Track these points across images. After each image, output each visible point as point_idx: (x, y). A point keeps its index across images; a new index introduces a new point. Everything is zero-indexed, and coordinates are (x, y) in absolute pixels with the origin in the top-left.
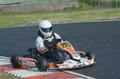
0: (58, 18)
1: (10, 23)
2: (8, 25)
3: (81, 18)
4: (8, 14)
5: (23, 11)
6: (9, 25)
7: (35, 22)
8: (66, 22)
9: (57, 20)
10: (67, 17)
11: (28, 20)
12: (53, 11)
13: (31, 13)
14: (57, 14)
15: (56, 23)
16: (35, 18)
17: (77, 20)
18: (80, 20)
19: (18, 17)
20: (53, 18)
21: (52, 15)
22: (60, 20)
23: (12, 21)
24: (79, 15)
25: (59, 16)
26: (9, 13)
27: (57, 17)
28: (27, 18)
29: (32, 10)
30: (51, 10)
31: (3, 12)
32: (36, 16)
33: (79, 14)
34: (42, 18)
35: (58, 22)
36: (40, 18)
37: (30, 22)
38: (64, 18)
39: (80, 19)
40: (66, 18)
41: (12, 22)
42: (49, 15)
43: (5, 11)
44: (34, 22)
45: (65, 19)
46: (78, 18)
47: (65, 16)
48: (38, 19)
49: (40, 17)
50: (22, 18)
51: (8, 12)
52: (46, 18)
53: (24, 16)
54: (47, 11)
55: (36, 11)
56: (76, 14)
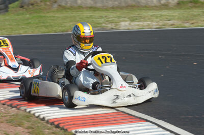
0: (158, 20)
1: (65, 26)
2: (60, 28)
3: (201, 21)
4: (69, 9)
5: (99, 5)
6: (64, 29)
7: (113, 26)
8: (171, 27)
9: (154, 24)
10: (176, 18)
11: (101, 21)
12: (155, 6)
13: (113, 8)
14: (160, 13)
15: (151, 28)
16: (116, 19)
17: (192, 24)
18: (196, 25)
19: (85, 14)
20: (149, 19)
21: (149, 13)
22: (161, 24)
23: (71, 21)
24: (199, 15)
25: (161, 16)
26: (71, 7)
27: (157, 18)
28: (101, 17)
29: (116, 3)
30: (153, 5)
31: (60, 6)
32: (118, 14)
33: (200, 13)
34: (129, 18)
35: (155, 27)
36: (126, 19)
37: (104, 25)
38: (169, 20)
39: (197, 23)
40: (174, 19)
41: (71, 23)
42: (144, 14)
43: (63, 4)
44: (110, 26)
45: (171, 22)
46: (194, 21)
47: (173, 16)
48: (121, 20)
49: (125, 17)
50: (91, 17)
51: (69, 5)
52: (136, 19)
53: (97, 14)
54: (146, 7)
55: (123, 4)
56: (195, 13)
